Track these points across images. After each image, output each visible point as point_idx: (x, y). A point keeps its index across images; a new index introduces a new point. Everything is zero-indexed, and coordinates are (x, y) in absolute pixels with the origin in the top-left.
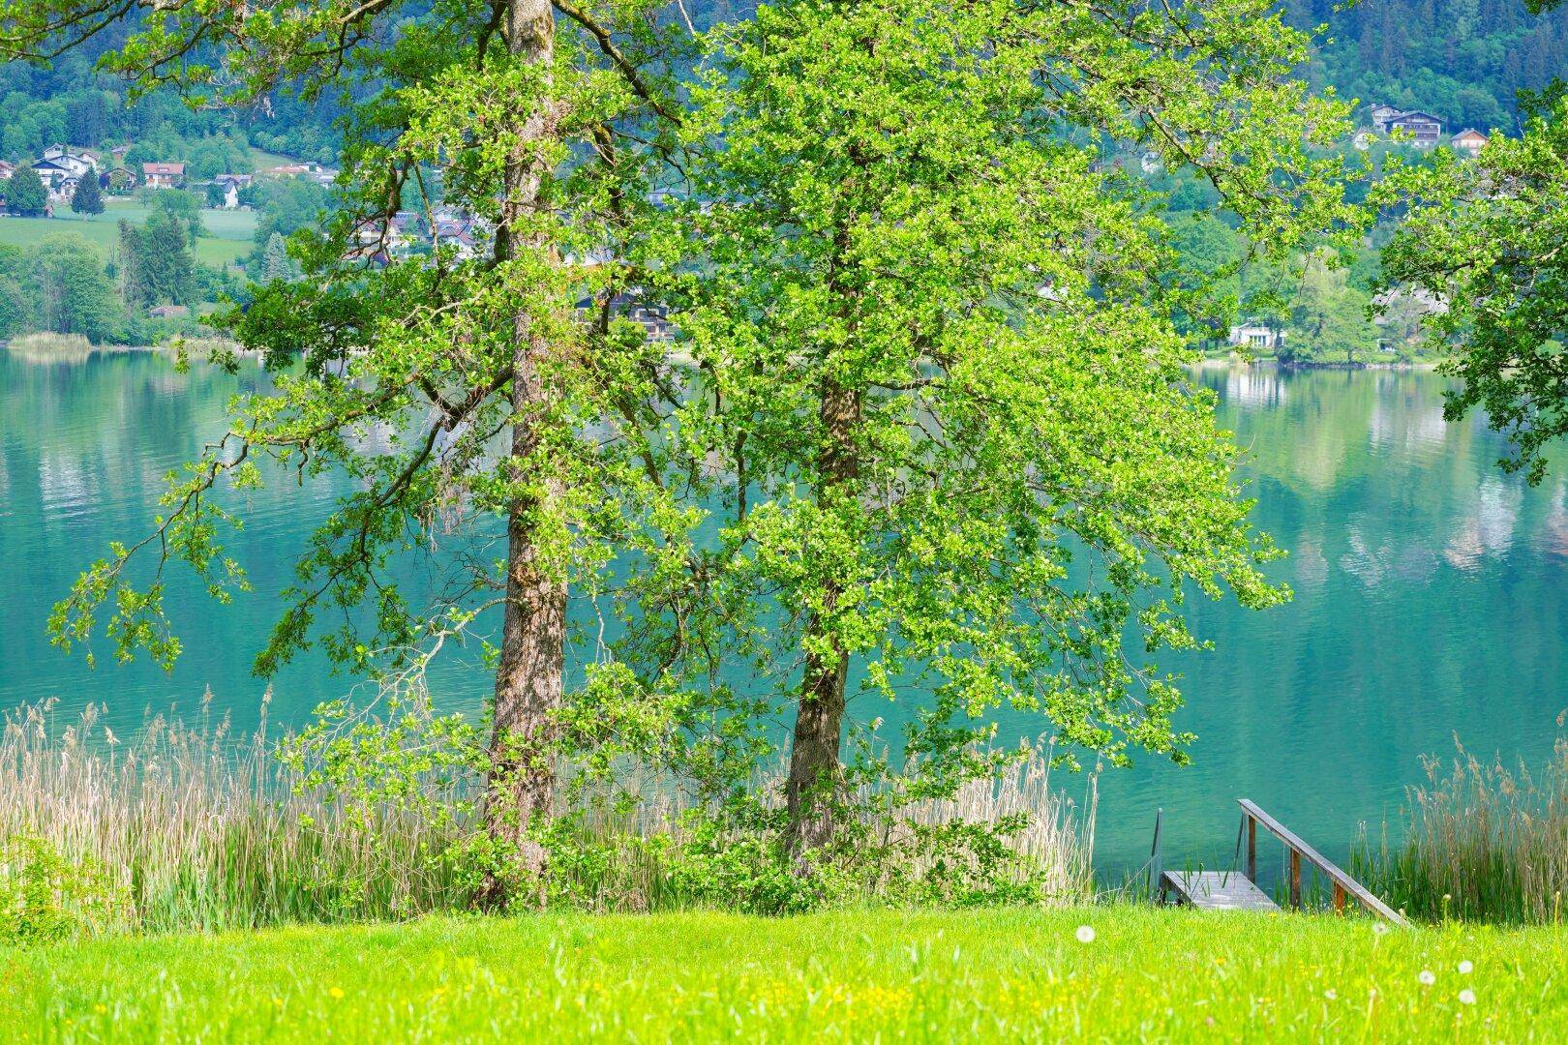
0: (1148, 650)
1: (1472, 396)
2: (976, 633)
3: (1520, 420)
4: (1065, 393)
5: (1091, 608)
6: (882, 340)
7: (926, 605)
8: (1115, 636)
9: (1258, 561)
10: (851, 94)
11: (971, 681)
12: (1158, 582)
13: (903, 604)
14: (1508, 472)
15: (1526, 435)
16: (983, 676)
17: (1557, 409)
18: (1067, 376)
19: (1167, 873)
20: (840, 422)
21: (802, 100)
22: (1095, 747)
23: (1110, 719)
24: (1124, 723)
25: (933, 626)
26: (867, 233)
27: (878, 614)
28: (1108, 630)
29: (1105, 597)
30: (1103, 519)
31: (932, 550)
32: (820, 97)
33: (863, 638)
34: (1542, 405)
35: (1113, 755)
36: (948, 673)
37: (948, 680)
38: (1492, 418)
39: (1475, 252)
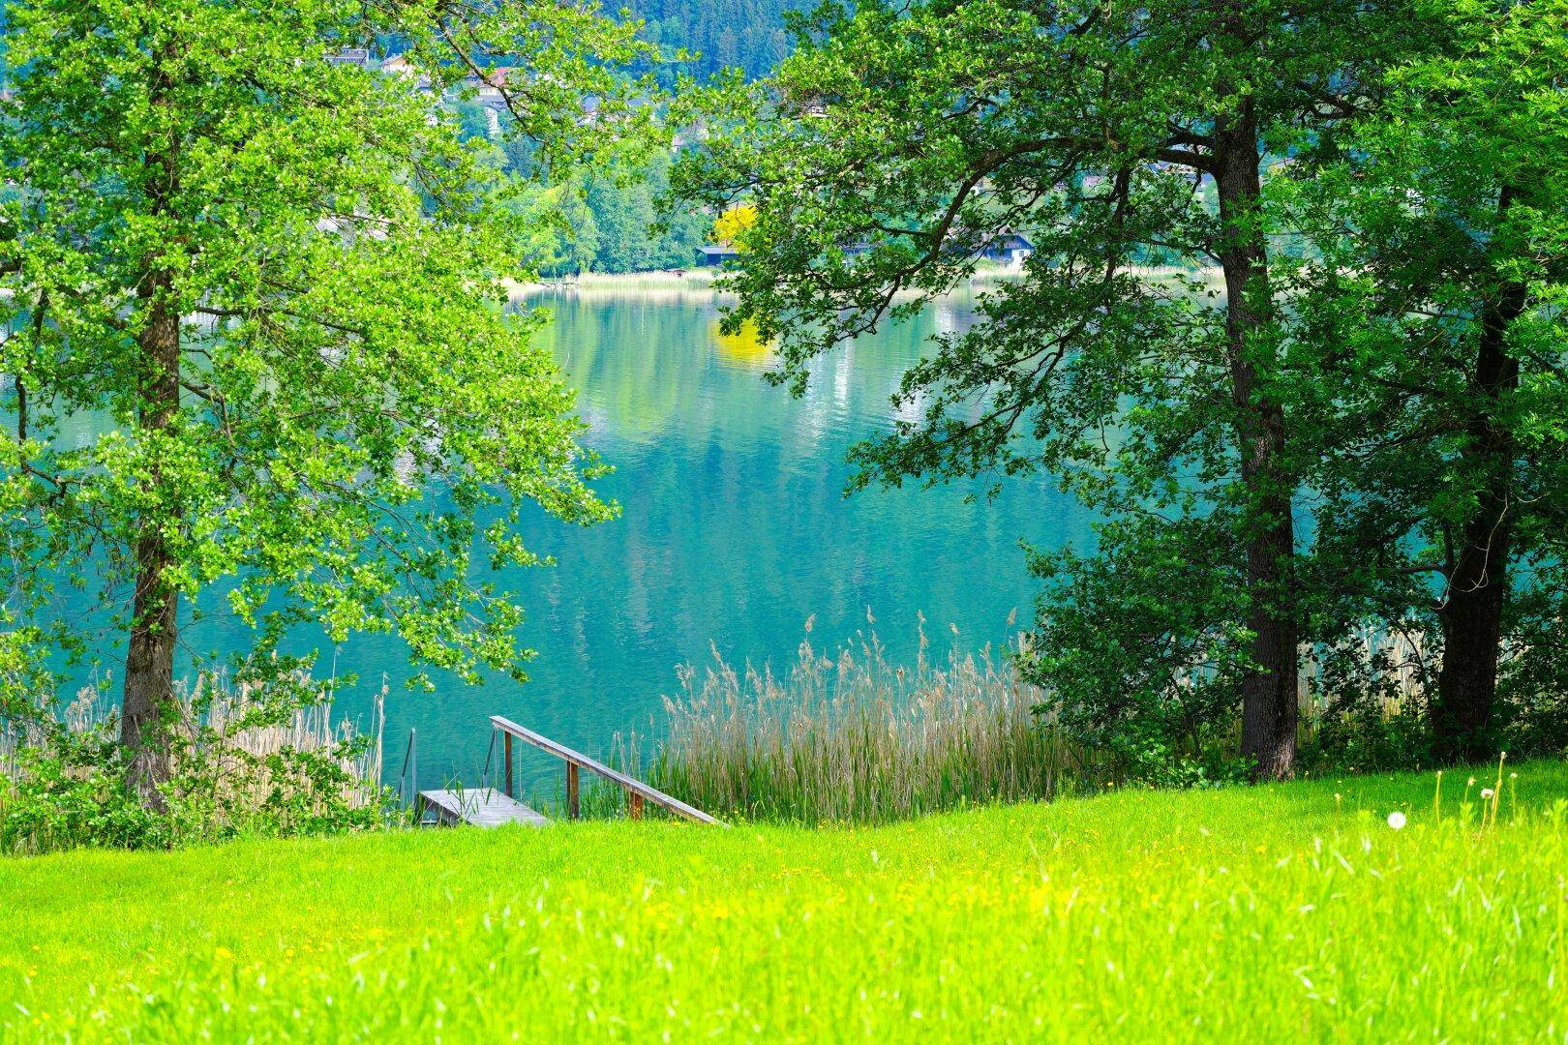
0: (494, 568)
1: (747, 310)
2: (337, 557)
3: (786, 335)
4: (415, 315)
5: (437, 529)
6: (228, 265)
7: (286, 531)
8: (464, 555)
9: (588, 478)
10: (183, 16)
11: (332, 606)
12: (498, 500)
13: (262, 531)
14: (774, 385)
15: (792, 349)
16: (343, 600)
17: (824, 323)
18: (416, 297)
19: (425, 793)
20: (161, 349)
21: (137, 21)
22: (448, 666)
23: (458, 637)
24: (475, 641)
25: (295, 551)
26: (208, 157)
27: (237, 542)
28: (455, 550)
29: (450, 517)
30: (460, 438)
31: (291, 476)
32: (154, 21)
33: (223, 566)
34: (808, 319)
35: (466, 674)
36: (309, 597)
37: (310, 604)
38: (760, 333)
39: (786, 169)
